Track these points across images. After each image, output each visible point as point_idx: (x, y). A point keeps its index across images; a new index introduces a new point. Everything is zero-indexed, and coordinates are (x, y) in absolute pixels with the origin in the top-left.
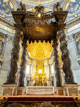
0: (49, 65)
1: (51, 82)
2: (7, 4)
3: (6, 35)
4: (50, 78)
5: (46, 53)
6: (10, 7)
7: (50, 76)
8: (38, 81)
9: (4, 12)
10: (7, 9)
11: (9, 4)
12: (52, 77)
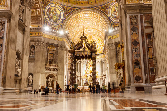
0: (102, 61)
1: (103, 81)
2: (54, 12)
3: (57, 45)
4: (102, 76)
5: (99, 47)
6: (57, 13)
7: (102, 75)
8: (89, 80)
9: (53, 21)
10: (54, 17)
11: (56, 11)
12: (104, 75)
